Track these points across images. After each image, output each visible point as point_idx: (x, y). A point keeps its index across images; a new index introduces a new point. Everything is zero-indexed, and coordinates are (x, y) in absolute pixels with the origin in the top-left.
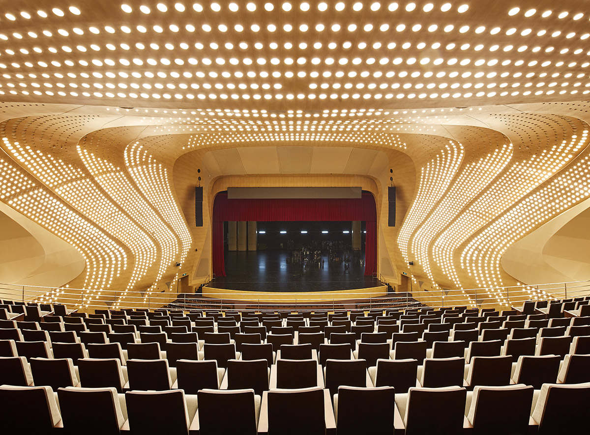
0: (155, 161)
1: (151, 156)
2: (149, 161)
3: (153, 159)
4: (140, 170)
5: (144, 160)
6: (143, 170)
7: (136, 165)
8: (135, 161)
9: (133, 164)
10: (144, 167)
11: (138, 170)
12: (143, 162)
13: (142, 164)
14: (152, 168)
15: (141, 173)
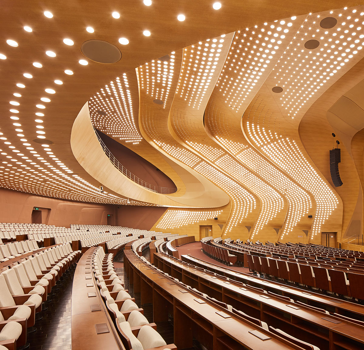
0: (281, 136)
1: (276, 134)
2: (277, 138)
3: (279, 135)
4: (273, 146)
5: (272, 138)
6: (275, 145)
7: (269, 143)
8: (267, 141)
9: (266, 143)
10: (275, 143)
11: (271, 146)
12: (272, 139)
13: (272, 141)
14: (282, 142)
15: (275, 148)
